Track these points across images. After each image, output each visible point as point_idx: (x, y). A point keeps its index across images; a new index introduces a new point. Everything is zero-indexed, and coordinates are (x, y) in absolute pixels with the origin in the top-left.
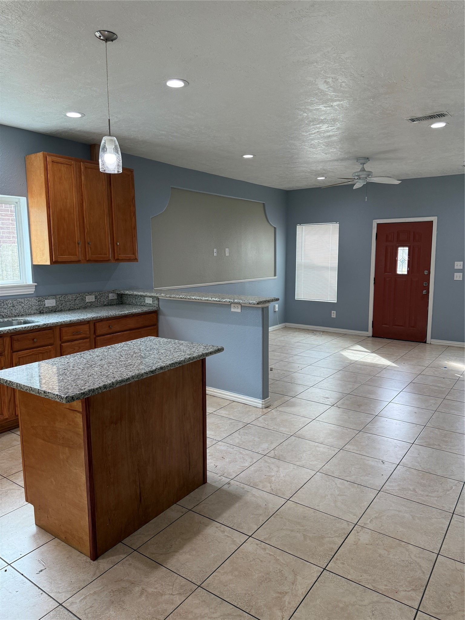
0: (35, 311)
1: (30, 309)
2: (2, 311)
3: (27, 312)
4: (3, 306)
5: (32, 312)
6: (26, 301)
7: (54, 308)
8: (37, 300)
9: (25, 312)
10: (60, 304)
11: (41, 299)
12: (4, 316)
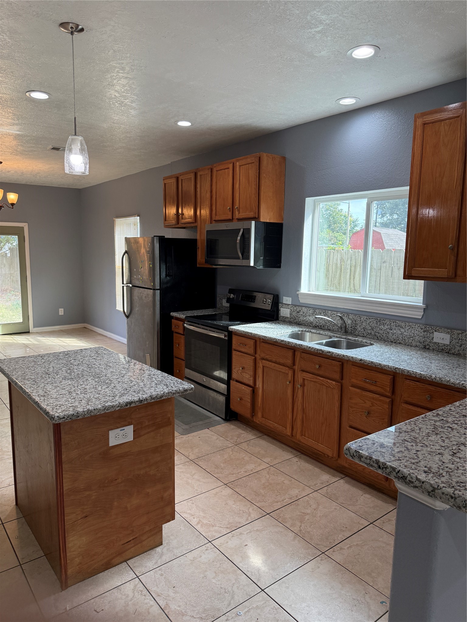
0: (418, 344)
1: (412, 338)
2: (377, 331)
3: (407, 341)
4: (380, 325)
5: (414, 344)
6: (407, 327)
7: (447, 348)
8: (422, 329)
9: (404, 340)
10: (458, 345)
11: (428, 329)
12: (379, 337)
